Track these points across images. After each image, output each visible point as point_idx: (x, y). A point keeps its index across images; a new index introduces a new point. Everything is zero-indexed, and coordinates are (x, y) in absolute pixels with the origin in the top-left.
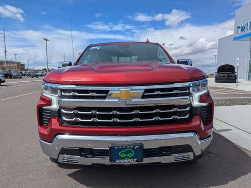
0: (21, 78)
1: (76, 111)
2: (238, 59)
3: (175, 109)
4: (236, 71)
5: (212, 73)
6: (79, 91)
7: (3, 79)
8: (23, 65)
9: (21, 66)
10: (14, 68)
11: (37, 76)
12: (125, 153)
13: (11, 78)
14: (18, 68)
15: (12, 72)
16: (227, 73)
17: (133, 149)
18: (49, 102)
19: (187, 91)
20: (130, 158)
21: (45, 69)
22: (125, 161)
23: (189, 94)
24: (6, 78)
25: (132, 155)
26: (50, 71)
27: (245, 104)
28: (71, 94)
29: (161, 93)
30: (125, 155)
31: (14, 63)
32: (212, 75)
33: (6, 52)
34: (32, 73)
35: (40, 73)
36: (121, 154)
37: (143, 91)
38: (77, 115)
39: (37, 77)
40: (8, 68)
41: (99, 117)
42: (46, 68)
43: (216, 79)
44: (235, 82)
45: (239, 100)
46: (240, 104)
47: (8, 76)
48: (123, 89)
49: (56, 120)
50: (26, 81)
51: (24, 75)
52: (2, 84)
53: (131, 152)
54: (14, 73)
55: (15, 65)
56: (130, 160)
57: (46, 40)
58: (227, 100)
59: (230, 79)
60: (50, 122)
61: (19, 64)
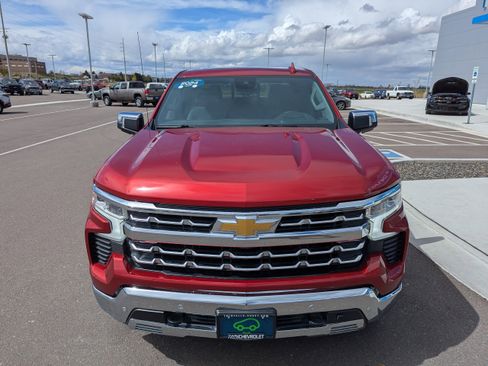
0: (41, 94)
1: (156, 248)
2: (476, 69)
3: (336, 248)
4: (470, 90)
5: (423, 85)
6: (161, 216)
7: (5, 100)
8: (43, 64)
9: (38, 67)
10: (26, 70)
11: (71, 90)
12: (244, 324)
13: (22, 94)
14: (33, 71)
15: (22, 81)
16: (451, 96)
17: (259, 318)
18: (107, 227)
19: (361, 217)
20: (253, 333)
21: (86, 73)
22: (245, 337)
23: (364, 222)
24: (12, 94)
25: (256, 328)
26: (96, 77)
27: (477, 176)
28: (147, 220)
29: (312, 223)
30: (243, 328)
31: (24, 59)
32: (422, 89)
33: (6, 37)
34: (61, 83)
35: (77, 83)
36: (237, 326)
37: (279, 219)
38: (158, 255)
39: (73, 93)
40: (13, 70)
41: (198, 260)
42: (89, 71)
43: (428, 106)
44: (466, 114)
45: (467, 163)
46: (468, 175)
47: (15, 90)
48: (242, 216)
49: (121, 259)
50: (51, 101)
51: (47, 87)
52: (5, 110)
53: (255, 323)
54: (27, 82)
55: (27, 65)
56: (252, 337)
57: (86, 17)
58: (443, 164)
59: (456, 108)
60: (109, 259)
61: (33, 61)
